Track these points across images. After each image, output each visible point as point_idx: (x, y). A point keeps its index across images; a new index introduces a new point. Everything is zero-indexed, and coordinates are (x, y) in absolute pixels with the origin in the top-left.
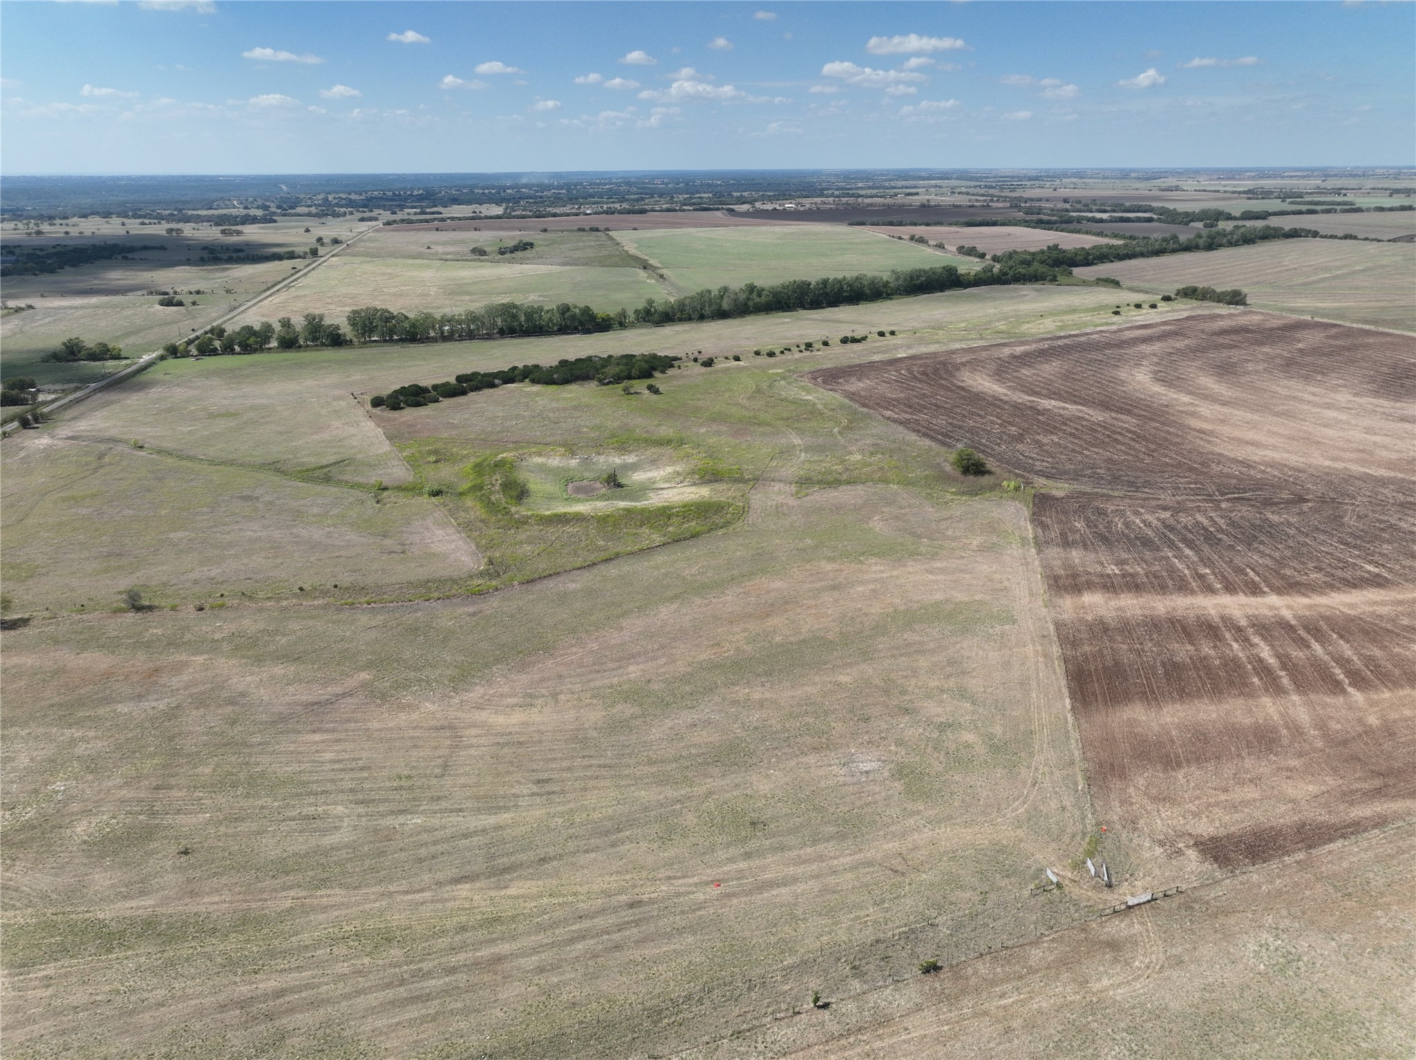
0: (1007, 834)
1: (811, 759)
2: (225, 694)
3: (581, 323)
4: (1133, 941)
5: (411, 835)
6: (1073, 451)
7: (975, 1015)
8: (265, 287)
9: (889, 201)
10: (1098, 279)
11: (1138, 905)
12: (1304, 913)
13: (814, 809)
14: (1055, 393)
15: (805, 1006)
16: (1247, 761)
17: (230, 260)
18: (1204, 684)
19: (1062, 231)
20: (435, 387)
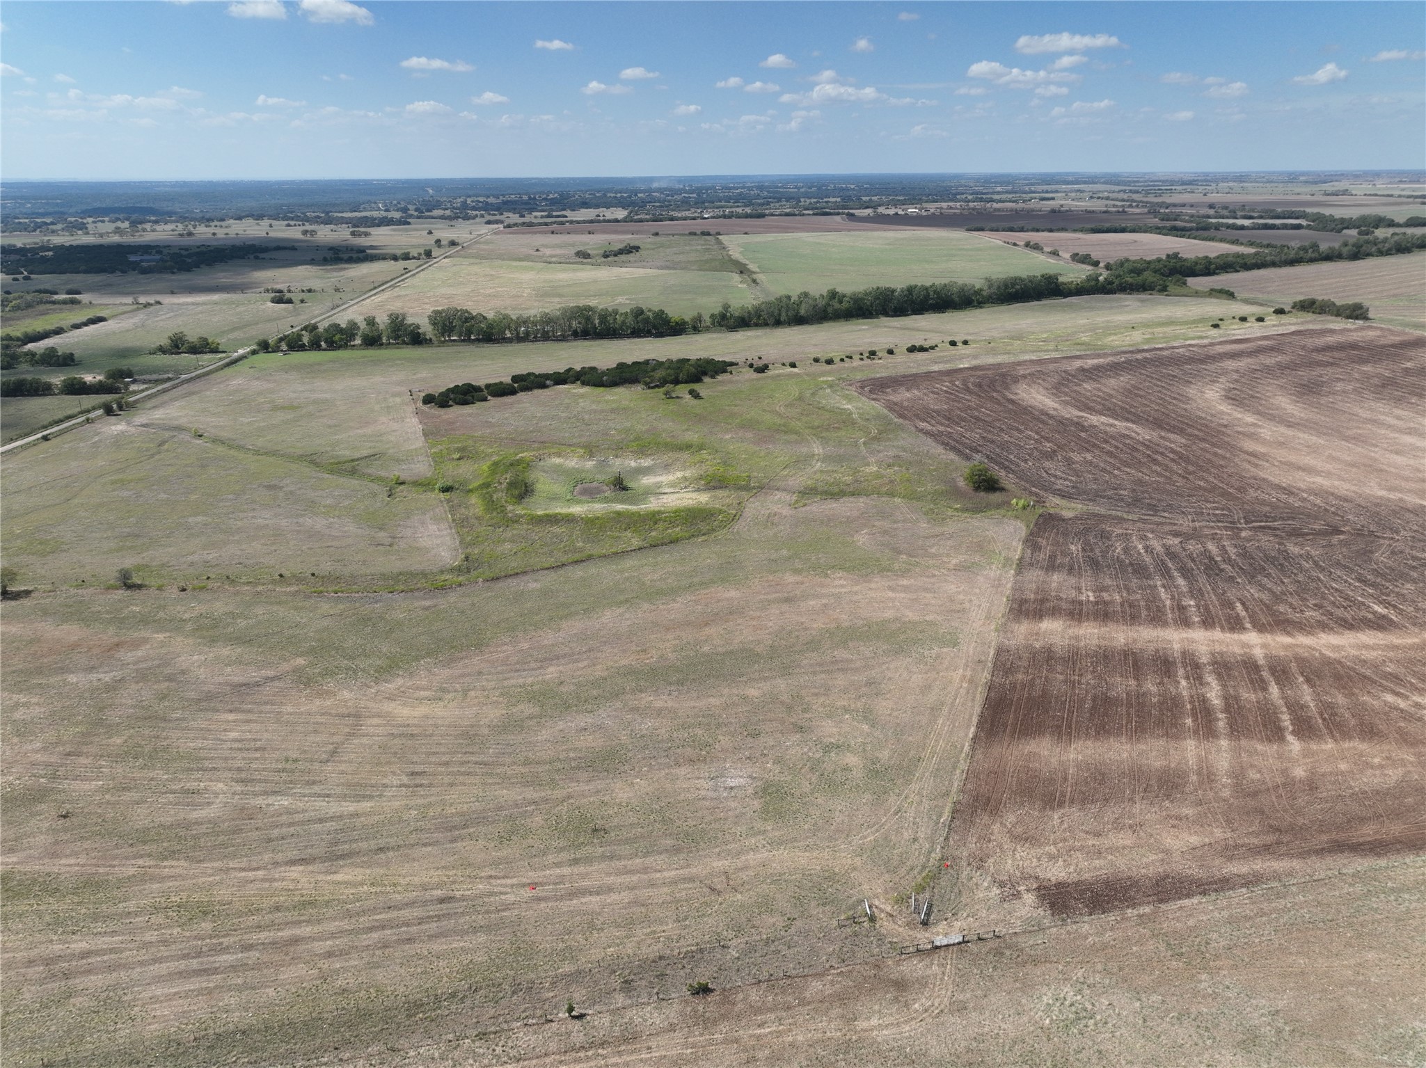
0: (843, 859)
1: (683, 771)
2: (168, 671)
3: (655, 327)
4: (923, 983)
5: (273, 816)
6: (1104, 470)
7: (725, 1041)
8: (372, 286)
9: (1020, 206)
10: (1212, 290)
11: (947, 946)
12: (1120, 969)
13: (663, 820)
14: (1109, 409)
15: (560, 1015)
16: (1137, 805)
17: (351, 260)
18: (1129, 721)
19: (1195, 238)
20: (488, 386)
